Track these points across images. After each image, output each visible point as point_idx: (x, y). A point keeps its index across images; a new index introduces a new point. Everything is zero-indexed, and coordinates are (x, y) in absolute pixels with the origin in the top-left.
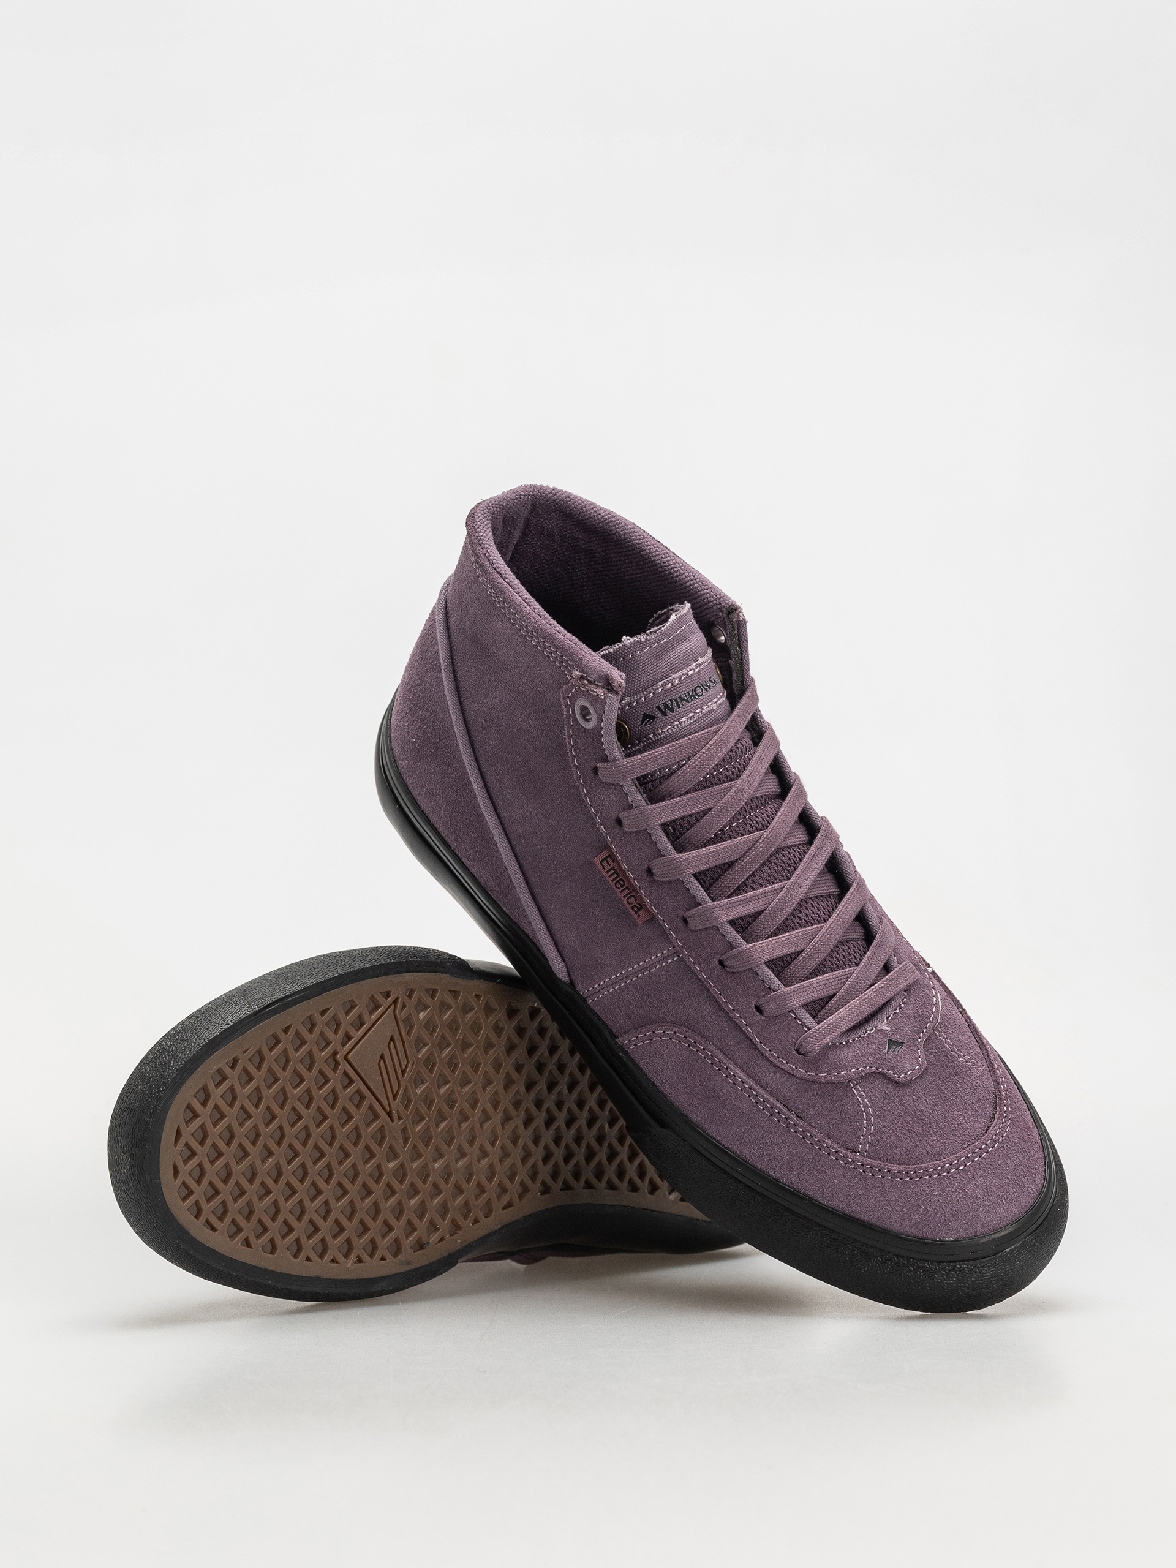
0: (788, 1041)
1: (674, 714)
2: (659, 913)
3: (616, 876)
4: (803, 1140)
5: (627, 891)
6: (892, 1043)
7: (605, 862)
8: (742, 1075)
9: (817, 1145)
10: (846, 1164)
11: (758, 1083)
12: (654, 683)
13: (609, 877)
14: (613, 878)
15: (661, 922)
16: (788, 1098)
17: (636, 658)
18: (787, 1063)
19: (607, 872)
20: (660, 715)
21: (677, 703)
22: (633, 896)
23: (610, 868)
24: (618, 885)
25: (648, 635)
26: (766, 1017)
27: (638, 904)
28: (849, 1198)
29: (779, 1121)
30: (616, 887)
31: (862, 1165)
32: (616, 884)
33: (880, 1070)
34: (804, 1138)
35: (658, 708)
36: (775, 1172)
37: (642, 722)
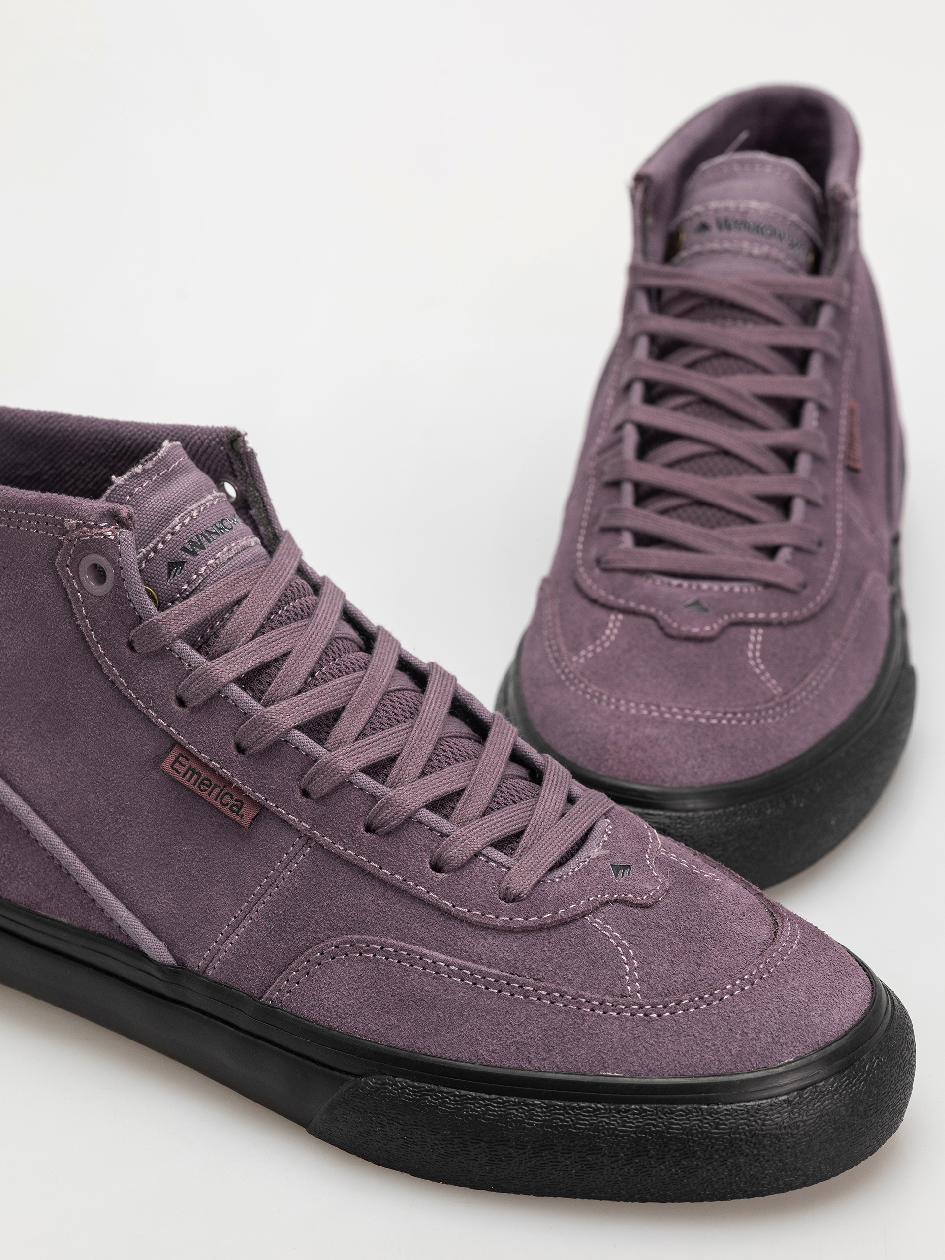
0: (488, 891)
1: (206, 551)
2: (268, 798)
3: (196, 776)
4: (552, 1005)
5: (217, 791)
6: (617, 868)
7: (177, 764)
8: (443, 957)
9: (573, 1004)
10: (618, 1014)
11: (469, 958)
12: (168, 519)
13: (189, 780)
14: (193, 780)
15: (273, 809)
16: (513, 962)
17: (137, 497)
18: (497, 917)
19: (184, 776)
20: (188, 557)
21: (205, 537)
22: (226, 794)
23: (185, 769)
24: (203, 787)
25: (143, 464)
26: (448, 872)
27: (237, 801)
28: (640, 1054)
29: (513, 995)
30: (201, 791)
31: (641, 1008)
32: (199, 787)
33: (615, 896)
34: (552, 1003)
35: (184, 549)
36: (530, 1062)
37: (169, 574)
